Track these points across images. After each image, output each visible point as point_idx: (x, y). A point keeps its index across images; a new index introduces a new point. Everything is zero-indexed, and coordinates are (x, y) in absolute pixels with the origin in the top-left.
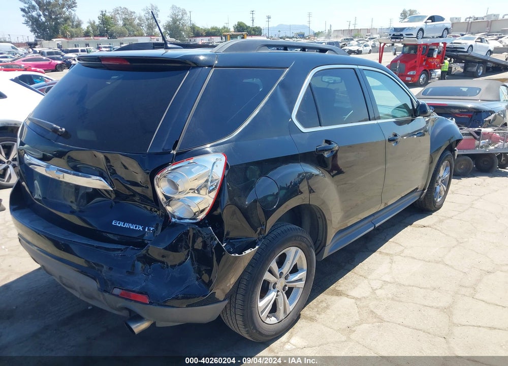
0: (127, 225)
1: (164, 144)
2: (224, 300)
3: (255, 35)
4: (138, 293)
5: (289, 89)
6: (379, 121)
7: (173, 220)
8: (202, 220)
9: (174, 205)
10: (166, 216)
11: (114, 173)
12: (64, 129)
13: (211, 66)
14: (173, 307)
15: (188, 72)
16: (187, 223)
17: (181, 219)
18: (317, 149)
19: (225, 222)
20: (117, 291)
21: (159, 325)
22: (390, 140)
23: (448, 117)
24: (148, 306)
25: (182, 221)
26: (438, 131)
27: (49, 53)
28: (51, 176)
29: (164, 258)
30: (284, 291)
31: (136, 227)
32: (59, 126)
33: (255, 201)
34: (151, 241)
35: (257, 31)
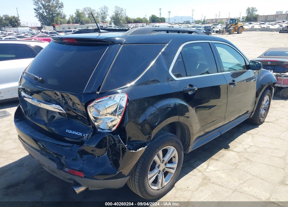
0: (74, 133)
1: (92, 88)
2: (128, 176)
3: (161, 22)
4: (78, 171)
5: (168, 56)
6: (224, 73)
7: (99, 130)
8: (114, 131)
9: (99, 122)
10: (95, 128)
11: (66, 103)
12: (41, 78)
13: (121, 44)
14: (97, 179)
15: (108, 47)
16: (106, 132)
17: (103, 130)
18: (184, 90)
19: (127, 132)
20: (67, 170)
21: (90, 189)
22: (230, 84)
23: (268, 69)
24: (84, 178)
25: (104, 131)
26: (262, 78)
27: (51, 33)
28: (34, 104)
29: (93, 152)
30: (163, 172)
31: (78, 134)
32: (38, 76)
33: (145, 120)
34: (86, 141)
35: (163, 20)
